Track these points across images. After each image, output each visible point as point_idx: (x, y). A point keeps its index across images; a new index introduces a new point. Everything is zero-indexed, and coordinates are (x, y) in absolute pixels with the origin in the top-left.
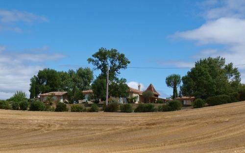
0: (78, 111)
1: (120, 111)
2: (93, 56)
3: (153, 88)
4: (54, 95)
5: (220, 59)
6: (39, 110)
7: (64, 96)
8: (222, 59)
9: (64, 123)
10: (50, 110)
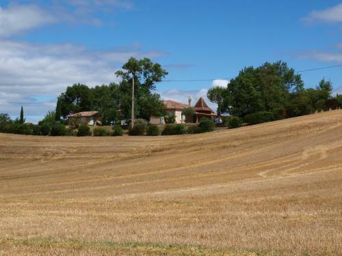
0: (101, 135)
1: (145, 133)
2: (123, 68)
3: (204, 102)
4: (80, 117)
5: (281, 64)
6: (60, 135)
7: (95, 117)
8: (283, 64)
9: (71, 150)
10: (72, 135)
